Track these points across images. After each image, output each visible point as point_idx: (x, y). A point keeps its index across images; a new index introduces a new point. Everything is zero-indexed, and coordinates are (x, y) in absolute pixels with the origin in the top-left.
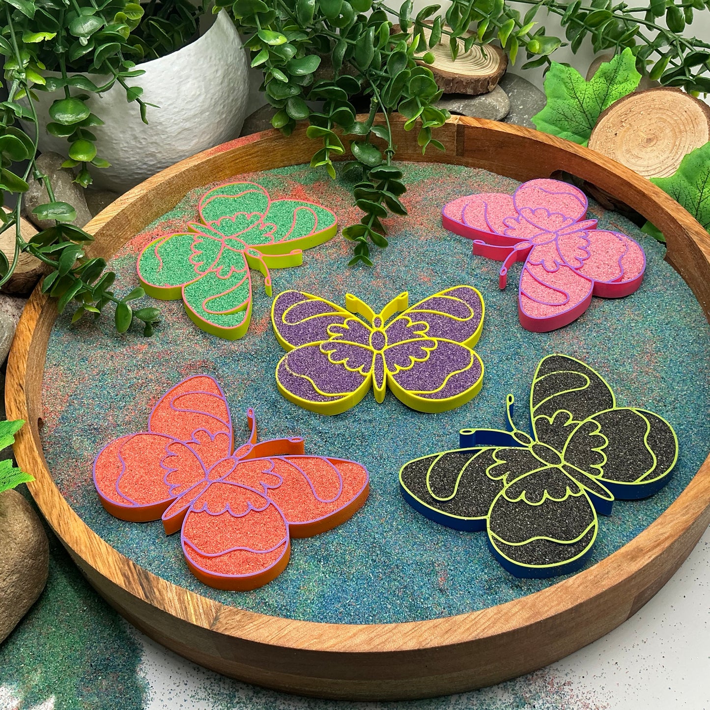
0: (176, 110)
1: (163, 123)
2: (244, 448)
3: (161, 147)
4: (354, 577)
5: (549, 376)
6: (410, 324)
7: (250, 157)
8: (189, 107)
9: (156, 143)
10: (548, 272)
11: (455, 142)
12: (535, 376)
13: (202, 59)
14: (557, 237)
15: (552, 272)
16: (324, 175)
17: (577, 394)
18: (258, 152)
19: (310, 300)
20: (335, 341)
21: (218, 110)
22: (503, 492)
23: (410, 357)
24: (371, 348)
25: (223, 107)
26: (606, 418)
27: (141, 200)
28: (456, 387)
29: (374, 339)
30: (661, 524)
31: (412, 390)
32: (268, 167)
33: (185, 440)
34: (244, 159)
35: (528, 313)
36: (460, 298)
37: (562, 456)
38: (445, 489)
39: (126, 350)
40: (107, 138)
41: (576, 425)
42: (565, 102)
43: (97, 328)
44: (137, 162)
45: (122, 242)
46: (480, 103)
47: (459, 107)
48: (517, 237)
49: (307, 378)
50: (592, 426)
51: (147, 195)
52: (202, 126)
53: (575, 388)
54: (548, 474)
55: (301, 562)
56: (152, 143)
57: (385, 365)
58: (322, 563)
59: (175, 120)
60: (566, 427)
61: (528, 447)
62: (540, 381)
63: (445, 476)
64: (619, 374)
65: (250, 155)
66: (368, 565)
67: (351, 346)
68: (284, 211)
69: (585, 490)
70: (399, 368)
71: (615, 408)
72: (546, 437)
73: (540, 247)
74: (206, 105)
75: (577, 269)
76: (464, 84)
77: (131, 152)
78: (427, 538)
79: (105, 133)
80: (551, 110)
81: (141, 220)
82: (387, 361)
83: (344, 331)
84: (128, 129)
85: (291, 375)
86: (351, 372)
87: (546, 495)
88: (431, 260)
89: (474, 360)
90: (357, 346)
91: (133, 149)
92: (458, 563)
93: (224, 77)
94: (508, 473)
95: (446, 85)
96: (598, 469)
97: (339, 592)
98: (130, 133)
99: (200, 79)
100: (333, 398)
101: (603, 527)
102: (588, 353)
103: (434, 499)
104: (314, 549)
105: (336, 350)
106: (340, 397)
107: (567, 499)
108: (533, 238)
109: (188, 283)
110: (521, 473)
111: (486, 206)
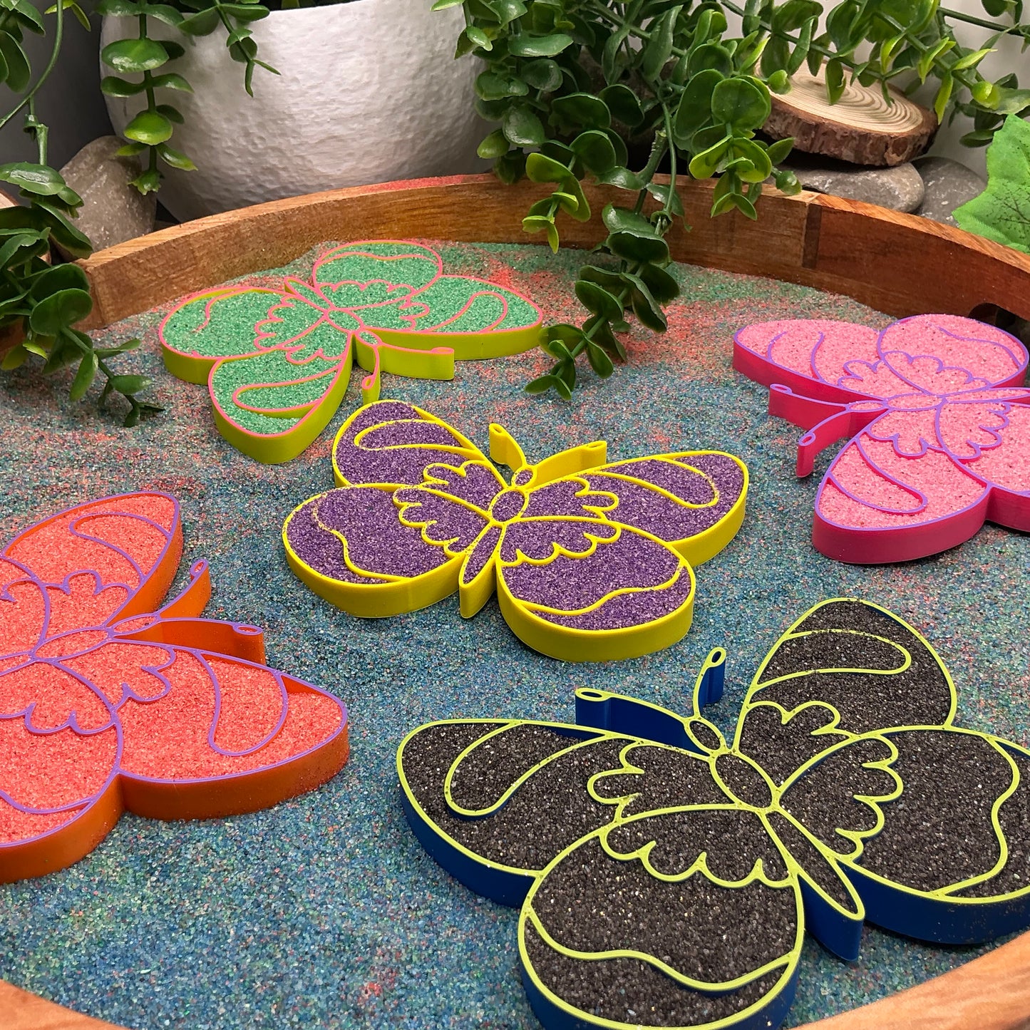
0: (321, 99)
1: (297, 117)
2: (141, 620)
3: (289, 159)
4: (194, 925)
5: (822, 635)
6: (585, 492)
7: (439, 210)
8: (347, 99)
9: (280, 150)
10: (900, 456)
11: (803, 238)
12: (793, 628)
13: (385, 27)
14: (942, 404)
15: (909, 458)
16: (557, 264)
17: (870, 681)
18: (454, 204)
19: (421, 421)
20: (429, 490)
21: (399, 121)
22: (603, 833)
23: (554, 544)
24: (488, 514)
25: (412, 119)
26: (919, 743)
27: (225, 231)
28: (618, 615)
29: (503, 500)
30: (941, 994)
31: (527, 600)
32: (468, 237)
33: (48, 582)
34: (427, 211)
35: (826, 516)
36: (704, 470)
37: (777, 792)
38: (481, 792)
39: (74, 436)
40: (203, 127)
41: (839, 738)
42: (1023, 187)
43: (52, 396)
44: (248, 180)
45: (175, 292)
46: (865, 182)
47: (824, 183)
48: (862, 393)
49: (340, 536)
50: (879, 750)
51: (239, 226)
52: (365, 140)
53: (872, 668)
54: (728, 821)
55: (110, 861)
56: (274, 149)
57: (499, 547)
58: (154, 879)
59: (317, 117)
60: (815, 736)
61: (707, 755)
62: (799, 640)
63: (493, 766)
64: (990, 672)
65: (440, 207)
66: (239, 911)
67: (455, 504)
68: (456, 293)
69: (800, 878)
70: (521, 557)
71: (948, 726)
72: (760, 748)
73: (901, 414)
74: (378, 104)
75: (964, 461)
76: (838, 137)
77: (239, 160)
78: (401, 891)
79: (201, 118)
80: (992, 199)
81: (221, 265)
82: (505, 541)
83: (456, 478)
84: (238, 117)
85: (315, 525)
86: (429, 545)
87: (700, 865)
88: (685, 410)
89: (680, 578)
90: (466, 507)
91: (243, 152)
92: (438, 964)
93: (421, 69)
94: (637, 794)
95: (804, 134)
96: (851, 842)
97: (143, 946)
98: (239, 123)
99: (374, 57)
100: (368, 580)
101: (825, 984)
102: (936, 619)
103: (447, 808)
104: (155, 844)
105: (420, 504)
106: (382, 581)
107: (747, 887)
108: (893, 398)
109: (232, 358)
110: (667, 803)
111: (823, 339)
